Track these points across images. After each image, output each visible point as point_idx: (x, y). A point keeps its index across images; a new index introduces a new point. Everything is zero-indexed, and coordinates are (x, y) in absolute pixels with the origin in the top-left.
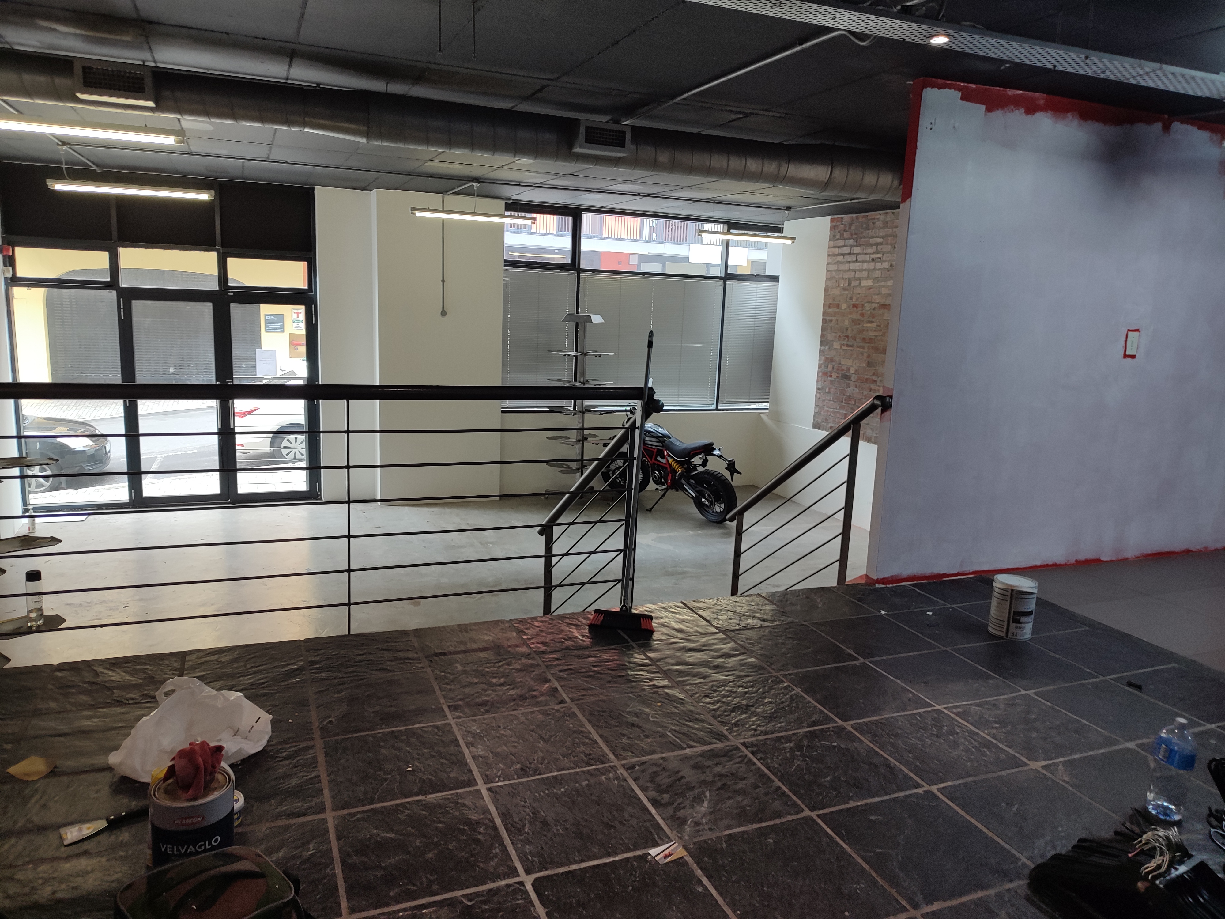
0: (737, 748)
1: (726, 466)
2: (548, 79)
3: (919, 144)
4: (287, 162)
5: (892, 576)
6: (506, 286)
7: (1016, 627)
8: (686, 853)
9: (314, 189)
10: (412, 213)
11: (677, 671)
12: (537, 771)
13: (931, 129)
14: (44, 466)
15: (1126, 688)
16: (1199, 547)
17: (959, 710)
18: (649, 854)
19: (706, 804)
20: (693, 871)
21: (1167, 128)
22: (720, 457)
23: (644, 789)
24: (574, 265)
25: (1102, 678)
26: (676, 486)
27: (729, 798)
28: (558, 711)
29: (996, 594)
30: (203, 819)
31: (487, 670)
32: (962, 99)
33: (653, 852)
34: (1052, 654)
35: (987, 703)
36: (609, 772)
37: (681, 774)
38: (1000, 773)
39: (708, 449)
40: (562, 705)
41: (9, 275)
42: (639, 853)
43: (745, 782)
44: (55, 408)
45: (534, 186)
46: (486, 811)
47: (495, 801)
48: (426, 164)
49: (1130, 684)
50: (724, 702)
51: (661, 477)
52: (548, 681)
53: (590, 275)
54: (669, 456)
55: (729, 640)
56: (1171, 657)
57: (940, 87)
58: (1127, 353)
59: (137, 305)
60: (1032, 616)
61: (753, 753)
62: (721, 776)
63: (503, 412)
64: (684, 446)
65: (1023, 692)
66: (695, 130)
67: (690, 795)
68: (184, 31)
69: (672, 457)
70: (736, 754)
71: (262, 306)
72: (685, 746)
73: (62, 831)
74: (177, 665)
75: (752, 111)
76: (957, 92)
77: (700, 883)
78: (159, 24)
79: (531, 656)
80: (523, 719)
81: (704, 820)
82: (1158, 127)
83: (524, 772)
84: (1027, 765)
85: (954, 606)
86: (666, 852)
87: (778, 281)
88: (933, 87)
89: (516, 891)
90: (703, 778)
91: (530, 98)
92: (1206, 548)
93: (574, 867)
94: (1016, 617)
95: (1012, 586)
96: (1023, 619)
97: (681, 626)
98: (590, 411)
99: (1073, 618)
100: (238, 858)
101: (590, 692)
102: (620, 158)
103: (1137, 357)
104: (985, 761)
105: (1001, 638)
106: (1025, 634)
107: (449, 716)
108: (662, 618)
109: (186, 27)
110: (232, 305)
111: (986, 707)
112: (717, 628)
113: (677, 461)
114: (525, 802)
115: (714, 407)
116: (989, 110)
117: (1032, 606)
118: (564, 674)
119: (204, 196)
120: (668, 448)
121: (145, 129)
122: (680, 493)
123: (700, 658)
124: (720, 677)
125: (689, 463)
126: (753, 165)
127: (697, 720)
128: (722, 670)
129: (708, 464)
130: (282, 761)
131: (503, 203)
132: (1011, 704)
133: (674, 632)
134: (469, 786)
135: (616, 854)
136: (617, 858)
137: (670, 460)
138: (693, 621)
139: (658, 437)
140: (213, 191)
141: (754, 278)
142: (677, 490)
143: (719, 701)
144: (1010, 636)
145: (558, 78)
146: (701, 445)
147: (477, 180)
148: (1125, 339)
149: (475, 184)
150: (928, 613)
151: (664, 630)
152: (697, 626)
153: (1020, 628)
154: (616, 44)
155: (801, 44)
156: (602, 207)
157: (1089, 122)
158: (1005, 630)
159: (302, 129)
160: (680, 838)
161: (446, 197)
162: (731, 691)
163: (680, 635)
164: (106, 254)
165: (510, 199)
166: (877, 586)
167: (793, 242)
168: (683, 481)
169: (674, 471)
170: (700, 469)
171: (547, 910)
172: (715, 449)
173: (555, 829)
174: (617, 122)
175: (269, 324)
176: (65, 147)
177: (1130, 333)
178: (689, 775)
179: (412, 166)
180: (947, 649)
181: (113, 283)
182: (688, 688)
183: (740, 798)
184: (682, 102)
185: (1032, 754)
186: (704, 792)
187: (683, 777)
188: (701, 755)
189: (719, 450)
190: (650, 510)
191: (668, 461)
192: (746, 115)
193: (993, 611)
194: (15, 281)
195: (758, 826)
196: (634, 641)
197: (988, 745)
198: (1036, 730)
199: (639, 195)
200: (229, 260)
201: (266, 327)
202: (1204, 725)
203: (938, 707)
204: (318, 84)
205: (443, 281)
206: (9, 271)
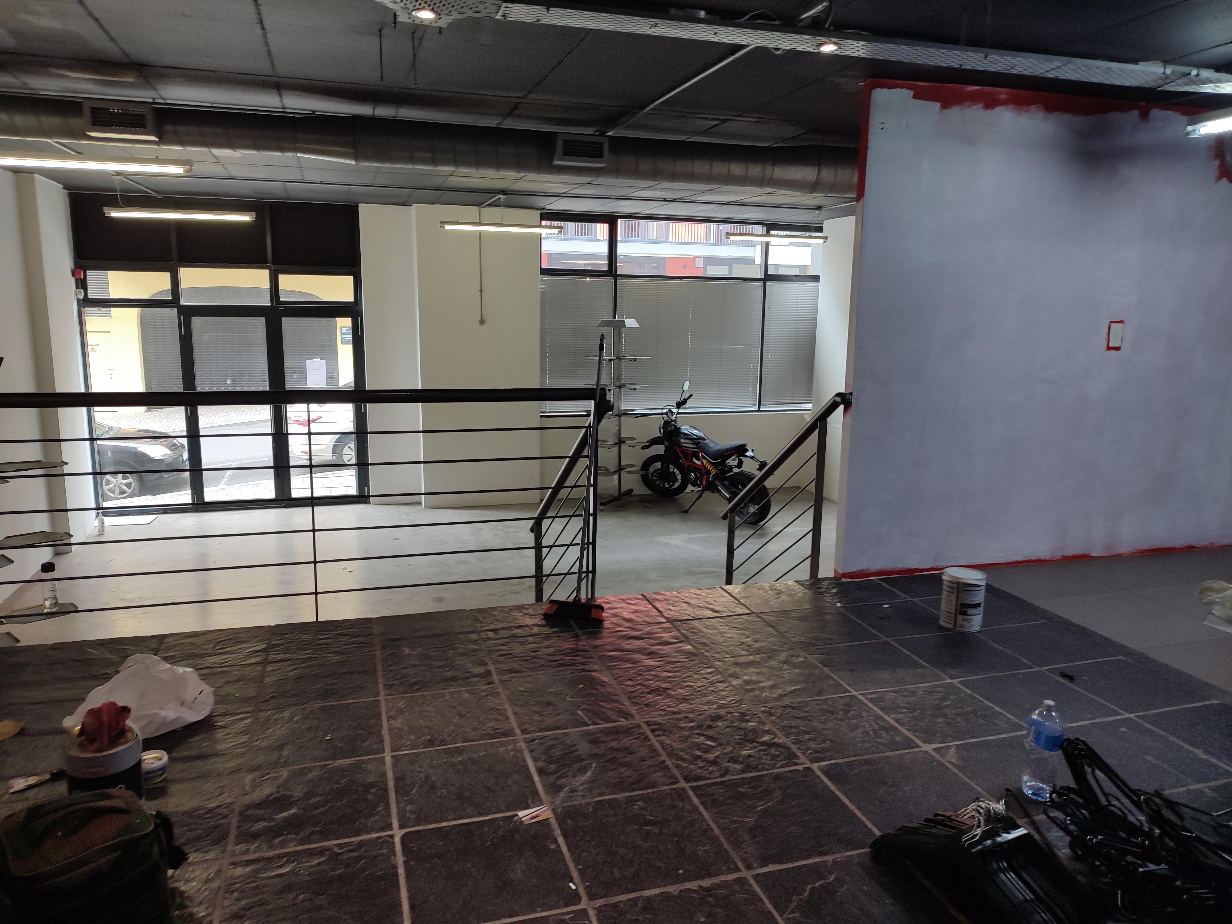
0: (639, 726)
1: (758, 467)
2: (518, 97)
3: (869, 144)
4: (321, 183)
5: (859, 571)
6: (543, 294)
7: (964, 620)
8: (552, 815)
9: (357, 207)
10: (441, 227)
11: (610, 656)
12: (443, 742)
13: (882, 129)
14: (127, 475)
15: (1059, 678)
16: (1204, 543)
17: (874, 696)
18: (517, 815)
19: (588, 775)
20: (552, 831)
21: (1144, 115)
22: (752, 458)
23: (535, 760)
24: (611, 272)
25: (1037, 669)
26: (711, 487)
27: (612, 770)
28: (484, 691)
29: (945, 587)
30: (107, 768)
31: (432, 654)
32: (915, 97)
33: (521, 814)
34: (995, 646)
35: (905, 690)
36: (509, 745)
37: (576, 747)
38: (887, 754)
39: (741, 450)
40: (490, 686)
41: (81, 297)
42: (509, 814)
43: (634, 756)
44: (149, 420)
45: (560, 196)
46: (383, 775)
47: (395, 766)
48: (449, 179)
49: (1064, 675)
50: (644, 685)
51: (697, 478)
52: (485, 664)
53: (627, 281)
54: (704, 457)
55: (674, 629)
56: (1122, 649)
57: (890, 87)
58: (1111, 345)
59: (197, 322)
60: (981, 608)
61: (653, 731)
62: (613, 750)
63: (541, 416)
64: (718, 448)
65: (949, 681)
66: (681, 138)
67: (576, 766)
68: (175, 71)
69: (706, 459)
70: (635, 731)
71: (337, 319)
72: (590, 723)
73: (11, 782)
74: (155, 646)
75: (727, 117)
76: (908, 91)
77: (555, 841)
78: (152, 66)
79: (478, 642)
80: (448, 697)
81: (581, 788)
82: (1135, 114)
83: (431, 743)
84: (920, 747)
85: (915, 600)
86: (534, 814)
87: (819, 281)
88: (882, 87)
89: (385, 842)
90: (595, 751)
91: (509, 114)
92: (1212, 544)
93: (444, 824)
94: (964, 609)
95: (957, 578)
96: (970, 611)
97: (633, 616)
98: (625, 414)
99: (1035, 611)
100: (110, 797)
101: (520, 675)
102: (602, 168)
103: (1122, 348)
104: (877, 742)
105: (948, 629)
106: (973, 626)
107: (382, 692)
108: (616, 608)
109: (175, 68)
110: (283, 319)
111: (904, 693)
112: (666, 618)
113: (711, 463)
114: (422, 768)
115: (756, 408)
116: (945, 106)
117: (980, 597)
118: (502, 659)
119: (245, 218)
120: (703, 450)
121: (157, 161)
122: (716, 495)
123: (637, 646)
124: (650, 662)
125: (723, 464)
126: (737, 169)
127: (612, 701)
128: (655, 656)
129: (744, 465)
130: (219, 728)
131: (539, 212)
132: (931, 692)
133: (622, 622)
134: (376, 754)
135: (488, 814)
136: (486, 818)
137: (705, 462)
138: (645, 611)
139: (692, 439)
140: (254, 213)
141: (795, 278)
142: (713, 492)
143: (639, 684)
144: (958, 628)
145: (526, 95)
146: (733, 446)
147: (503, 192)
148: (1107, 331)
149: (501, 197)
150: (884, 606)
151: (614, 620)
152: (647, 616)
153: (967, 620)
154: (560, 63)
155: (733, 54)
156: (637, 213)
157: (1056, 113)
158: (952, 622)
159: (294, 154)
160: (552, 803)
161: (482, 209)
162: (655, 676)
163: (627, 624)
164: (168, 275)
165: (544, 209)
166: (844, 580)
167: (825, 242)
168: (717, 483)
169: (709, 473)
170: (736, 470)
171: (405, 859)
172: (747, 450)
173: (439, 793)
174: (603, 134)
175: (343, 336)
176: (119, 178)
177: (1113, 325)
178: (583, 748)
179: (437, 182)
180: (890, 640)
181: (174, 301)
182: (615, 672)
183: (622, 770)
184: (651, 112)
185: (928, 736)
186: (591, 764)
187: (576, 750)
188: (603, 731)
189: (753, 451)
190: (686, 512)
191: (702, 463)
192: (724, 121)
193: (943, 605)
194: (86, 302)
195: (630, 794)
196: (580, 629)
197: (888, 728)
198: (944, 716)
199: (665, 200)
200: (280, 276)
201: (342, 339)
202: (1123, 714)
203: (854, 693)
204: (314, 112)
205: (481, 291)
206: (81, 293)
